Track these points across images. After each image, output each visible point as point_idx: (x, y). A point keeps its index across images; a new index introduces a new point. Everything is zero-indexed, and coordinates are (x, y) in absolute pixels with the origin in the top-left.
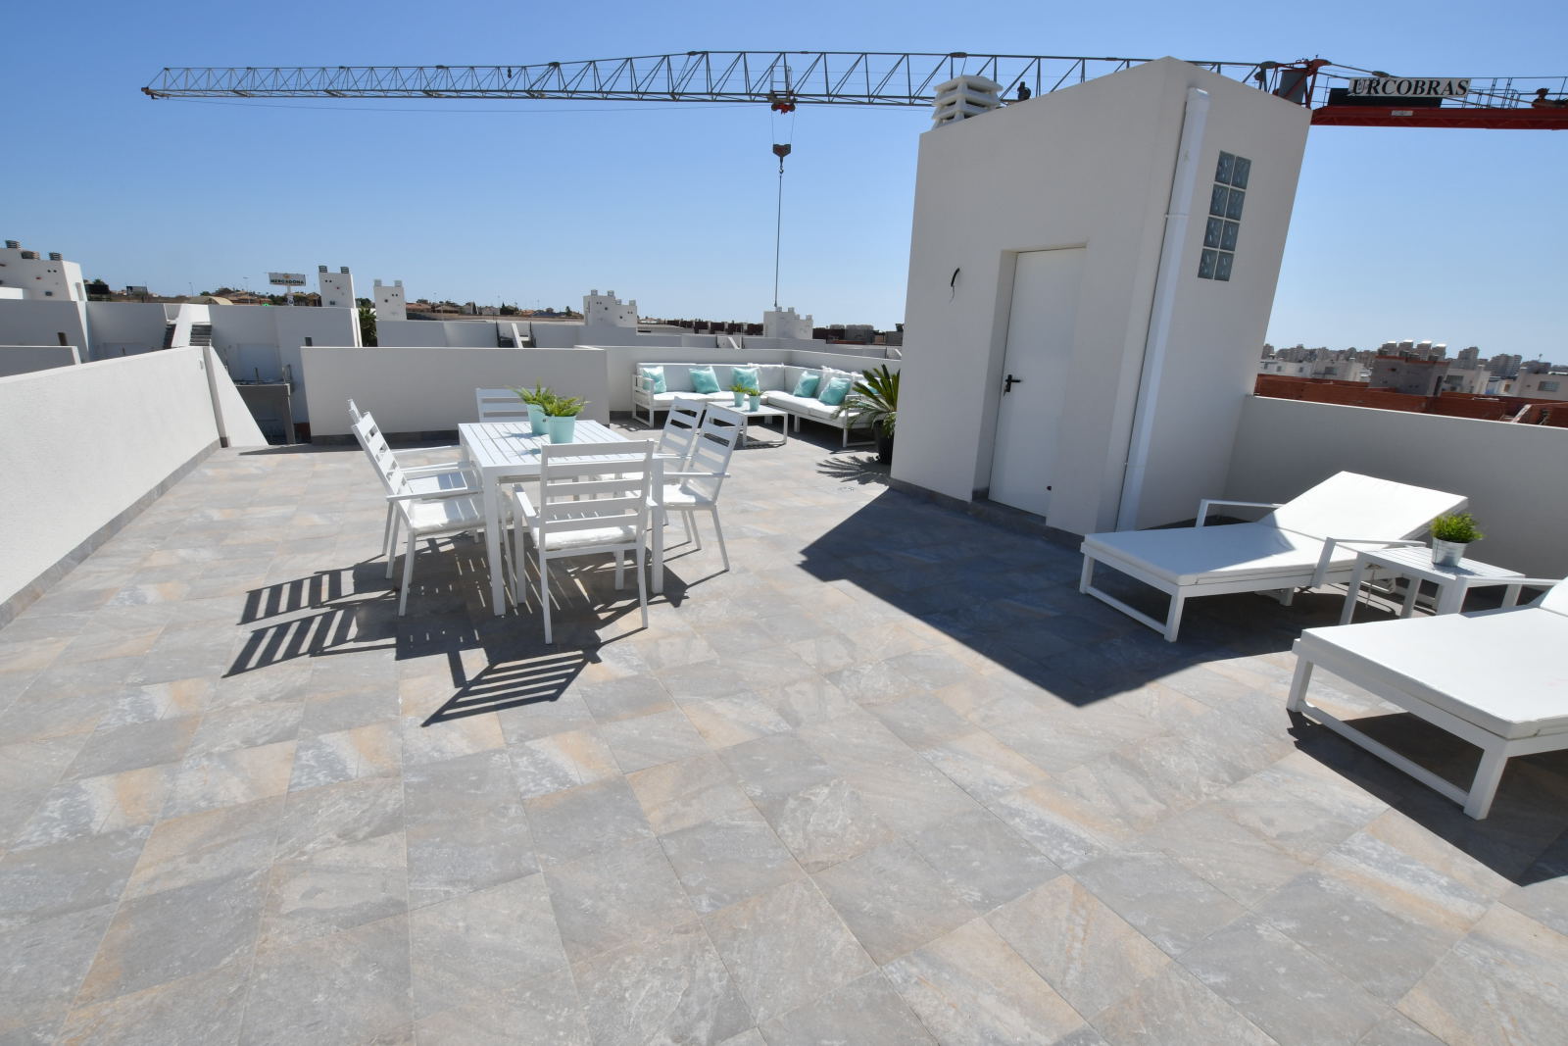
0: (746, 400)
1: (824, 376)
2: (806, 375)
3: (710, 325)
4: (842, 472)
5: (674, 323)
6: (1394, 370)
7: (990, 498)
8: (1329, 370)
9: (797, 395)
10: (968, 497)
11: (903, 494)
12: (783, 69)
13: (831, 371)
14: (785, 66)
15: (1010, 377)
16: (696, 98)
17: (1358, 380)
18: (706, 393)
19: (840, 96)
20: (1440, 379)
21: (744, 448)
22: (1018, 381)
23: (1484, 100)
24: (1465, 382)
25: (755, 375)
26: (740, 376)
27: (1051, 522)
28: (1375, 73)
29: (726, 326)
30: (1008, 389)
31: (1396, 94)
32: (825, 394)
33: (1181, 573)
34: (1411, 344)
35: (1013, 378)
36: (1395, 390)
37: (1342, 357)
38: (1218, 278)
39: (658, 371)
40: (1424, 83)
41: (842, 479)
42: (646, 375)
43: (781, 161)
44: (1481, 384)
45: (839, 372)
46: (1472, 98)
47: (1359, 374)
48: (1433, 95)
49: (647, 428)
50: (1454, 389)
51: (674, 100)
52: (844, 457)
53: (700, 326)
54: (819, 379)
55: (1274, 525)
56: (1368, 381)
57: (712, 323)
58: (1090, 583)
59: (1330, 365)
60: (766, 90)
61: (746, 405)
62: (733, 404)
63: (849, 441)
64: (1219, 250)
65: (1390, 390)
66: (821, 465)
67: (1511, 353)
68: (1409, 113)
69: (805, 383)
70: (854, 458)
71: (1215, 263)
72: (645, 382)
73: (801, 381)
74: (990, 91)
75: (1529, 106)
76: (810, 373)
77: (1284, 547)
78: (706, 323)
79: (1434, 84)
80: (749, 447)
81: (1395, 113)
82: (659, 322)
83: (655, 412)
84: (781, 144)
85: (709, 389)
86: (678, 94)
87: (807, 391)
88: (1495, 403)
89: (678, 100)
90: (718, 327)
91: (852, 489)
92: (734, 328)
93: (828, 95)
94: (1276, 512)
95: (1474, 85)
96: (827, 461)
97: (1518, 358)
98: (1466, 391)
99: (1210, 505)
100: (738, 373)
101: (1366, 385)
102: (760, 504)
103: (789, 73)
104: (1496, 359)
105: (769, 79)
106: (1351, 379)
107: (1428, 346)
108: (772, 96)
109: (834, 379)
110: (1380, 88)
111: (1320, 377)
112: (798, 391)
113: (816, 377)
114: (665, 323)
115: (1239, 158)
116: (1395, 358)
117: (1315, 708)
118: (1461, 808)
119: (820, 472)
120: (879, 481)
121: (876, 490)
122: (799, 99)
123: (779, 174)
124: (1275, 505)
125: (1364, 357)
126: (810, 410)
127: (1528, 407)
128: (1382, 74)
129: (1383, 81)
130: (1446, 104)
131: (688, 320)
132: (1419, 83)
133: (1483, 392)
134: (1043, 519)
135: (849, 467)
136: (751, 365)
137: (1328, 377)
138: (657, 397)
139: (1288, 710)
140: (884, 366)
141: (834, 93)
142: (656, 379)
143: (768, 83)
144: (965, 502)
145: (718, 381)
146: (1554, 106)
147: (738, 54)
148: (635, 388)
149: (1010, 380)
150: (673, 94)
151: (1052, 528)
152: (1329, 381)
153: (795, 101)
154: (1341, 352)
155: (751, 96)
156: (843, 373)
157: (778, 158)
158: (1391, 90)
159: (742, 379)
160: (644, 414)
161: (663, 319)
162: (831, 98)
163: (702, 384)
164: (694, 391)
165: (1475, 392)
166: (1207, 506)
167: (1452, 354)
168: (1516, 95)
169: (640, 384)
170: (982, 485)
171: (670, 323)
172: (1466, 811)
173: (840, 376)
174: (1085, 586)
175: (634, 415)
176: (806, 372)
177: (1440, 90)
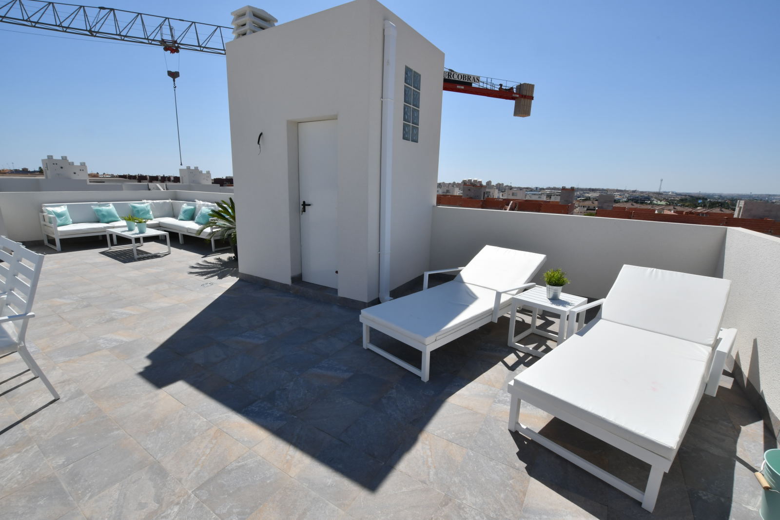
0: (136, 226)
1: (197, 206)
2: (185, 206)
3: (148, 177)
4: (207, 271)
5: (124, 177)
6: (469, 190)
7: (304, 279)
8: (448, 191)
9: (181, 220)
10: (288, 282)
11: (248, 283)
12: (169, 27)
13: (202, 202)
14: (170, 26)
15: (304, 202)
16: (107, 36)
17: (458, 195)
18: (108, 223)
19: (207, 48)
20: (484, 193)
21: (135, 260)
22: (309, 205)
23: (485, 86)
24: (491, 194)
25: (149, 208)
26: (136, 209)
27: (341, 294)
28: (450, 70)
29: (160, 178)
30: (304, 211)
31: (457, 79)
32: (198, 218)
33: (427, 335)
34: (471, 180)
35: (306, 203)
36: (471, 198)
37: (450, 186)
38: (413, 141)
39: (62, 209)
40: (466, 76)
41: (205, 277)
42: (50, 213)
43: (174, 81)
44: (497, 195)
45: (207, 203)
46: (481, 84)
47: (457, 192)
48: (469, 81)
49: (56, 252)
50: (488, 196)
51: (92, 35)
52: (211, 259)
53: (141, 178)
54: (195, 208)
55: (461, 281)
56: (461, 195)
57: (150, 177)
58: (369, 341)
59: (447, 189)
60: (158, 38)
61: (136, 230)
62: (127, 229)
63: (216, 247)
64: (411, 124)
65: (469, 198)
66: (193, 267)
67: (501, 183)
68: (463, 87)
69: (185, 211)
70: (219, 259)
71: (410, 133)
72: (50, 218)
73: (182, 210)
74: (269, 21)
75: (498, 90)
76: (188, 205)
77: (474, 298)
78: (146, 176)
79: (469, 77)
80: (139, 259)
81: (458, 87)
82: (113, 176)
83: (60, 240)
84: (172, 71)
85: (110, 219)
86: (94, 32)
87: (188, 217)
88: (501, 201)
89: (95, 36)
90: (154, 179)
91: (212, 284)
92: (164, 179)
93: (199, 46)
94: (461, 273)
95: (481, 79)
96: (198, 264)
97: (503, 184)
98: (492, 197)
99: (429, 275)
100: (135, 207)
101: (461, 196)
102: (128, 310)
103: (173, 31)
104: (497, 185)
105: (160, 32)
106: (455, 194)
107: (476, 181)
108: (163, 42)
109: (204, 208)
110: (452, 76)
111: (445, 194)
112: (181, 217)
113: (192, 207)
114: (117, 177)
115: (415, 72)
116: (469, 185)
117: (527, 429)
118: (640, 504)
119: (191, 273)
120: (232, 275)
121: (230, 281)
122: (181, 46)
123: (173, 89)
124: (460, 268)
125: (458, 185)
126: (188, 229)
127: (512, 202)
128: (451, 70)
129: (452, 73)
130: (474, 85)
131: (133, 174)
132: (464, 76)
133: (497, 197)
134: (336, 291)
135: (213, 265)
136: (145, 201)
137: (448, 194)
138: (60, 229)
139: (509, 430)
140: (231, 199)
141: (203, 46)
142: (59, 215)
143: (159, 35)
144: (288, 285)
145: (118, 213)
146: (505, 91)
147: (137, 14)
148: (42, 222)
149: (304, 205)
150: (90, 31)
151: (342, 298)
152: (448, 196)
153: (178, 47)
154: (450, 184)
155: (150, 41)
156: (210, 204)
157: (172, 79)
158: (456, 77)
159: (138, 211)
160: (52, 241)
161: (115, 174)
162: (201, 48)
163: (104, 216)
164: (98, 222)
165: (495, 197)
166: (428, 275)
167: (484, 184)
168: (492, 85)
169: (47, 220)
170: (297, 273)
171: (120, 176)
172: (643, 506)
173: (208, 206)
174: (366, 344)
175: (46, 242)
176: (185, 204)
177: (471, 79)
